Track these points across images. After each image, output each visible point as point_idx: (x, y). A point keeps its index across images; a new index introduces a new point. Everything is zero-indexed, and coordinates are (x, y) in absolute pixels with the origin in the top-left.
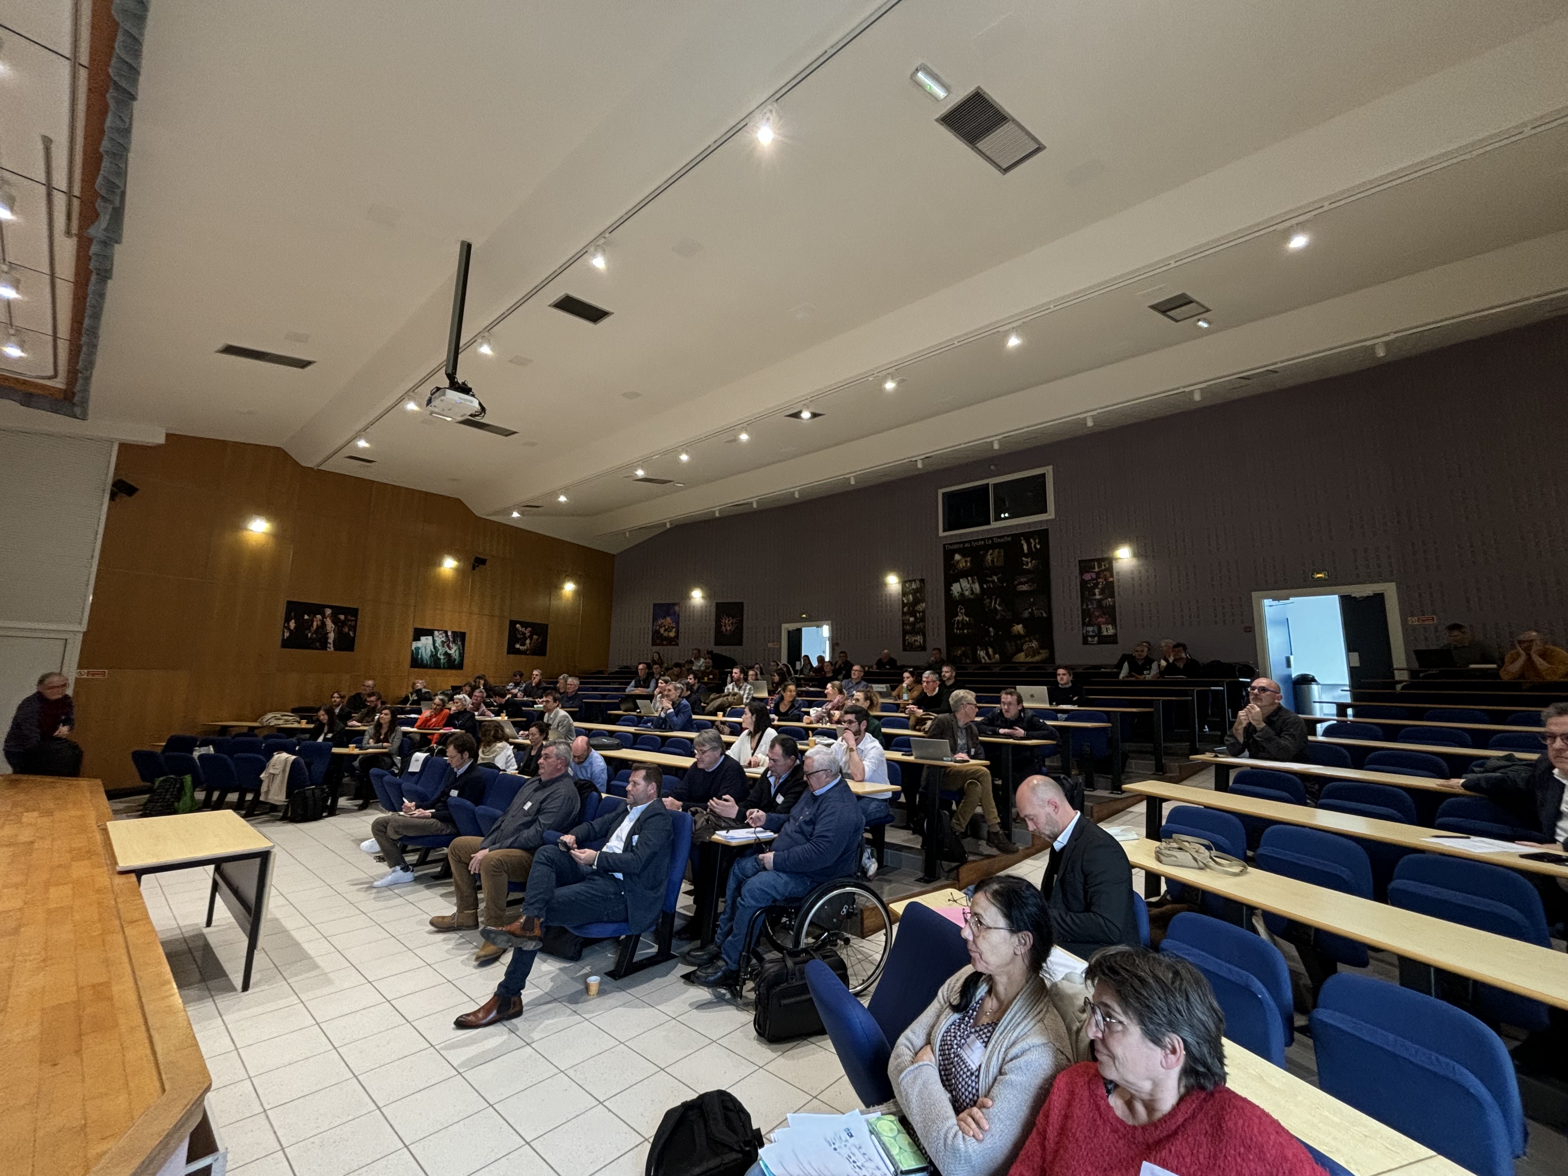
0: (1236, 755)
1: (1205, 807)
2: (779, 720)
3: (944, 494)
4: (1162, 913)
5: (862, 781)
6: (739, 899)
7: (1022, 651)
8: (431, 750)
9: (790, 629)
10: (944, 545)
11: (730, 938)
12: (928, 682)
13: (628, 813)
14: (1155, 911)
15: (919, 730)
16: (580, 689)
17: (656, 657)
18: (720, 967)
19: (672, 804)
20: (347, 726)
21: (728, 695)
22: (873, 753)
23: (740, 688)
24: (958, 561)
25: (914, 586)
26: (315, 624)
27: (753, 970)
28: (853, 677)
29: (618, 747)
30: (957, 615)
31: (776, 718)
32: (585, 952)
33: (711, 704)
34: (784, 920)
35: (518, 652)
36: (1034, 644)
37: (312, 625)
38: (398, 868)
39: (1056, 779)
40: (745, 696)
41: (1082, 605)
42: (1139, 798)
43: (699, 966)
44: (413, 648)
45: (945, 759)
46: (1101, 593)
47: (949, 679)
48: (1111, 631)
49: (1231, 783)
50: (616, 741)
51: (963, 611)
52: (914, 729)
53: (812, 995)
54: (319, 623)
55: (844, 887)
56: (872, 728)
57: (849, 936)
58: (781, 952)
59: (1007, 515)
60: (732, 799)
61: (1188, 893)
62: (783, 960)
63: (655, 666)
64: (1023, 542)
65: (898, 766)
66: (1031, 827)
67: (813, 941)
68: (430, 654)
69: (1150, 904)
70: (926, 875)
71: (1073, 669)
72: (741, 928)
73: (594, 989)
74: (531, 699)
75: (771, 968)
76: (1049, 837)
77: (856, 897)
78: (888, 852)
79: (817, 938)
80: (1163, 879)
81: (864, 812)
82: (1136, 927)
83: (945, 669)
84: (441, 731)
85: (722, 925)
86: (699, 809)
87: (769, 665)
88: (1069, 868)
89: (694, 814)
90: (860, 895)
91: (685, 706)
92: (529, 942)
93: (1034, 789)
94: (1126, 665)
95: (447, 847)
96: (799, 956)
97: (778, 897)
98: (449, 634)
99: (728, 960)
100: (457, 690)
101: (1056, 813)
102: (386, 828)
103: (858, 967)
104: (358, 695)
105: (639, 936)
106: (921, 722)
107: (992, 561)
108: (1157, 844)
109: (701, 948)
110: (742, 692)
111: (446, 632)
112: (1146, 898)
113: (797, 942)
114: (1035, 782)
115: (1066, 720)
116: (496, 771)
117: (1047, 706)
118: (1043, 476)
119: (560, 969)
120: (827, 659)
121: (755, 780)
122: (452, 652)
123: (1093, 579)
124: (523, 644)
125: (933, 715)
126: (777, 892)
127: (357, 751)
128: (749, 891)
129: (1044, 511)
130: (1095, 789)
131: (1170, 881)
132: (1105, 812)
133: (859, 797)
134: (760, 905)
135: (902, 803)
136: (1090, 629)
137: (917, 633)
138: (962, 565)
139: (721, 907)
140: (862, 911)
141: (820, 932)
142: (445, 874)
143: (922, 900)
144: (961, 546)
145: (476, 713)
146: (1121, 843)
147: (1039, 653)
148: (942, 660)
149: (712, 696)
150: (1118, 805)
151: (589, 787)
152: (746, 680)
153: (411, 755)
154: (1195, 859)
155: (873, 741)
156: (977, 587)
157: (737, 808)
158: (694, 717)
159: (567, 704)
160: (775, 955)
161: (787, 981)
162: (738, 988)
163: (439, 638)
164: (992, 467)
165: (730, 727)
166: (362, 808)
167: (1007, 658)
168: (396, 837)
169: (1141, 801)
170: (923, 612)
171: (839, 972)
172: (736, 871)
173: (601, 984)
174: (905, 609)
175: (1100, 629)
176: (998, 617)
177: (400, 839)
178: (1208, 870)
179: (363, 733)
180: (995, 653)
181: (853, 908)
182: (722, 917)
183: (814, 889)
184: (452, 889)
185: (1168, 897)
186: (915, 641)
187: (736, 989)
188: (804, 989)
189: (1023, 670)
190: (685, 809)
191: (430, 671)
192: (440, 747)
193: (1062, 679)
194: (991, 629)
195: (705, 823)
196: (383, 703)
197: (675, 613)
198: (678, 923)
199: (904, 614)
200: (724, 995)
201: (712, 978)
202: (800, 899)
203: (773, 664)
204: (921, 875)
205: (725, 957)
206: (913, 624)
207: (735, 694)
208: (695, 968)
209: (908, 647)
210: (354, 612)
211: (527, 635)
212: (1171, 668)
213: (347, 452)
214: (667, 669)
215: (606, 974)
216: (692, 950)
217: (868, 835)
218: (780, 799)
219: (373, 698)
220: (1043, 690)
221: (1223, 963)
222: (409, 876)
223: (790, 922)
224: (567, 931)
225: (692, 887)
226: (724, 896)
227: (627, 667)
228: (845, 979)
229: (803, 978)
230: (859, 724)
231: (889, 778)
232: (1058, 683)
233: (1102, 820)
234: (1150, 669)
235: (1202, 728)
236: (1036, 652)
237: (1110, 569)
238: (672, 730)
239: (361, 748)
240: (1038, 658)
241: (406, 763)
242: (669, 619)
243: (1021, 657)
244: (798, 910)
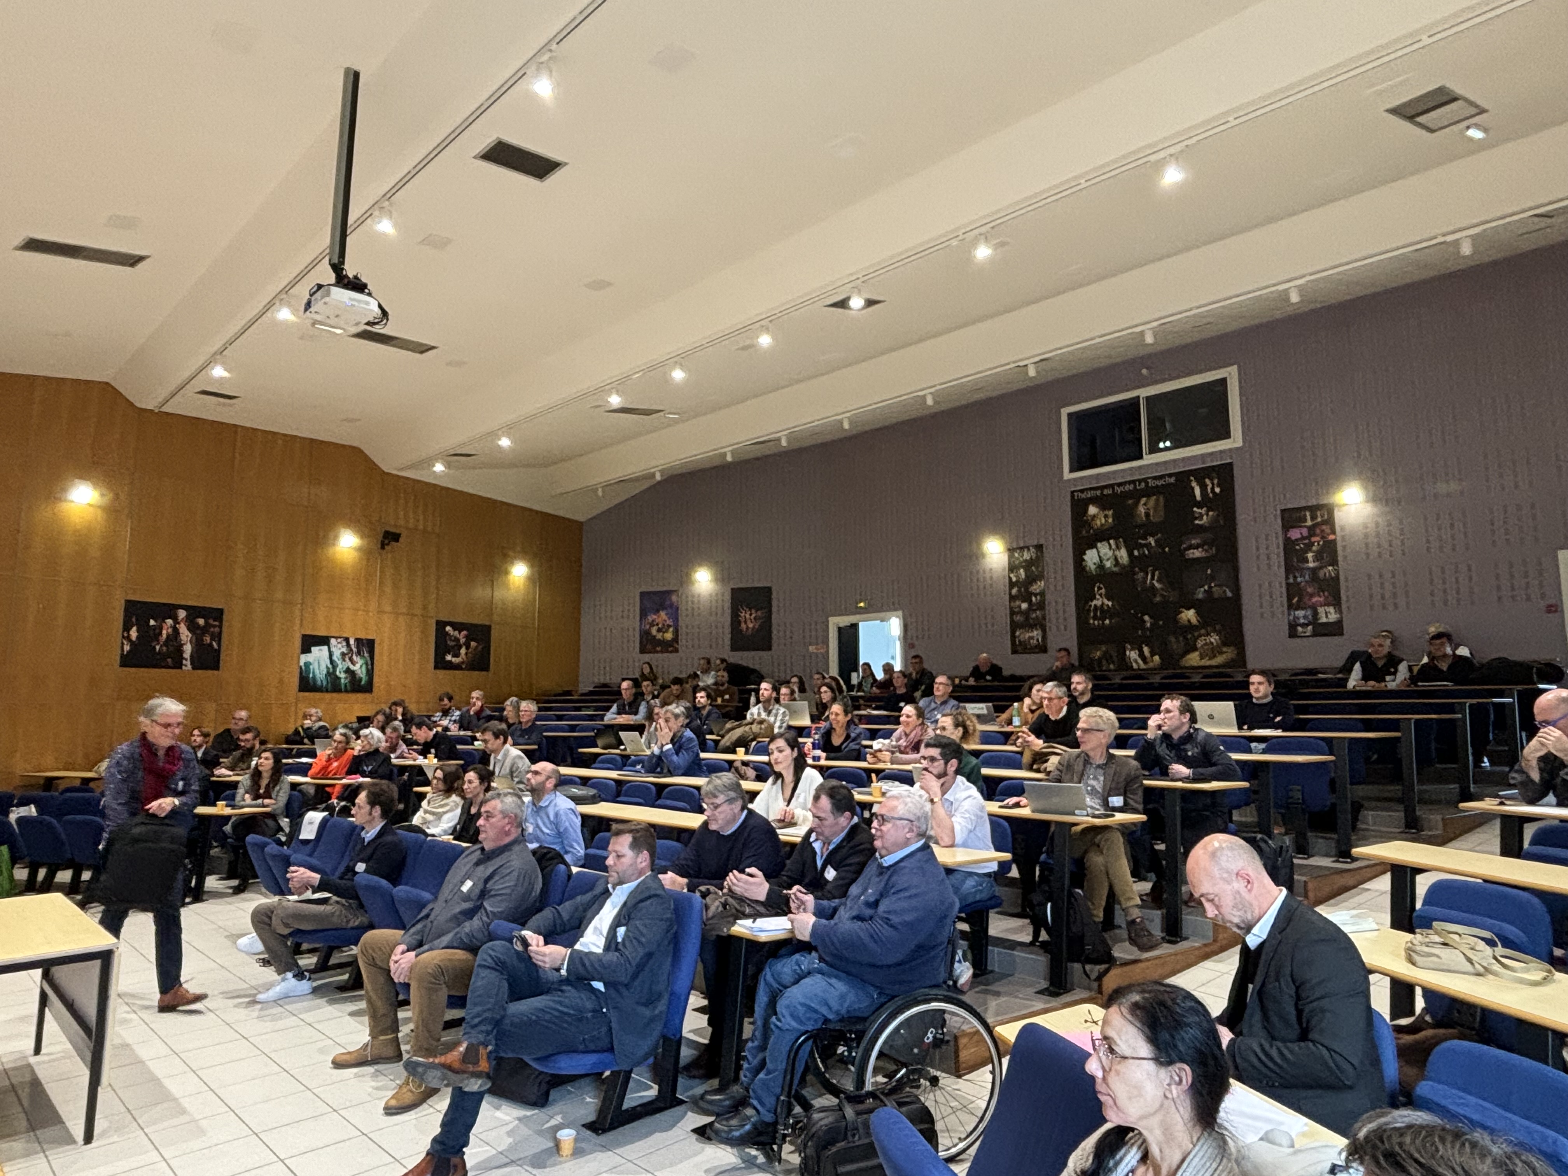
0: (1532, 802)
1: (1485, 881)
2: (827, 759)
3: (1070, 415)
4: (1417, 1043)
5: (952, 846)
6: (774, 1019)
7: (1195, 649)
8: (330, 809)
9: (841, 625)
10: (1072, 492)
11: (762, 1075)
12: (1050, 699)
13: (610, 894)
14: (1408, 1038)
15: (1038, 771)
16: (538, 718)
17: (647, 670)
18: (749, 1118)
19: (674, 882)
20: (213, 776)
21: (752, 723)
22: (966, 804)
23: (769, 713)
24: (1094, 517)
25: (1027, 556)
26: (164, 632)
27: (798, 1122)
28: (936, 693)
29: (593, 800)
30: (1095, 598)
31: (823, 755)
32: (553, 1094)
33: (727, 738)
34: (841, 1049)
35: (450, 666)
36: (1214, 639)
37: (161, 634)
38: (289, 975)
39: (1251, 841)
40: (777, 724)
41: (1287, 578)
42: (1379, 868)
43: (718, 1115)
44: (302, 664)
45: (1077, 812)
46: (1316, 558)
47: (1082, 693)
48: (1333, 617)
49: (1526, 845)
50: (592, 792)
51: (1103, 591)
52: (1030, 768)
53: (881, 1160)
54: (170, 630)
55: (927, 1001)
56: (967, 770)
57: (938, 1073)
58: (837, 1096)
59: (1168, 444)
60: (760, 873)
61: (1459, 1012)
62: (840, 1108)
63: (645, 683)
64: (1194, 484)
65: (1006, 824)
66: (1211, 911)
67: (885, 1080)
68: (325, 672)
69: (1399, 1029)
70: (1051, 984)
71: (1274, 675)
72: (777, 1060)
73: (567, 1147)
74: (469, 733)
75: (822, 1120)
76: (1239, 927)
77: (947, 1016)
78: (994, 951)
79: (890, 1076)
80: (1418, 991)
81: (956, 890)
82: (1376, 1062)
83: (1076, 678)
84: (344, 781)
85: (749, 1057)
86: (712, 888)
87: (811, 677)
88: (1272, 974)
89: (704, 895)
90: (953, 1014)
91: (690, 740)
92: (473, 1080)
93: (1214, 855)
94: (1357, 666)
95: (356, 944)
96: (862, 1102)
97: (831, 1016)
98: (352, 642)
99: (759, 1107)
100: (364, 721)
101: (1250, 891)
102: (270, 918)
103: (952, 1120)
104: (228, 731)
105: (630, 1072)
106: (1040, 758)
107: (1147, 515)
108: (1408, 936)
109: (720, 1090)
110: (771, 719)
111: (347, 640)
112: (1392, 1019)
113: (860, 1082)
114: (1216, 844)
115: (1264, 752)
116: (423, 837)
117: (1234, 731)
118: (1223, 381)
119: (520, 1119)
120: (898, 667)
121: (793, 845)
122: (356, 668)
123: (1303, 538)
124: (456, 655)
125: (1060, 748)
126: (830, 1008)
127: (228, 811)
128: (788, 1007)
129: (1227, 435)
130: (1310, 856)
131: (1430, 994)
132: (1327, 890)
133: (949, 871)
134: (803, 1028)
135: (1013, 879)
136: (1300, 613)
137: (1032, 627)
138: (1100, 522)
139: (748, 1030)
140: (956, 1038)
141: (894, 1067)
142: (356, 983)
143: (1044, 1021)
144: (1098, 493)
145: (392, 756)
146: (1351, 936)
147: (1221, 653)
148: (1073, 665)
149: (728, 725)
150: (1348, 880)
151: (552, 859)
152: (777, 700)
153: (302, 816)
154: (1470, 961)
155: (967, 789)
156: (1123, 555)
157: (767, 886)
158: (703, 755)
159: (521, 740)
160: (829, 1100)
161: (845, 1138)
162: (775, 1147)
163: (339, 649)
164: (1144, 371)
165: (756, 769)
166: (238, 890)
167: (1171, 660)
168: (286, 931)
169: (1384, 872)
170: (1042, 594)
171: (922, 1127)
172: (769, 977)
173: (576, 1140)
174: (1014, 591)
175: (1315, 614)
176: (1158, 599)
177: (291, 934)
178: (1490, 977)
179: (234, 785)
180: (1153, 654)
181: (943, 1033)
182: (750, 1044)
183: (882, 1005)
184: (363, 1005)
185: (1428, 1018)
186: (1032, 638)
187: (773, 1150)
188: (870, 1151)
189: (1197, 679)
190: (692, 888)
191: (328, 696)
192: (343, 803)
193: (1257, 690)
194: (1146, 618)
195: (721, 909)
196: (262, 743)
197: (671, 605)
198: (686, 1053)
199: (1012, 598)
200: (756, 1157)
201: (736, 1134)
202: (864, 1019)
203: (816, 676)
204: (1044, 984)
205: (755, 1103)
206: (1026, 613)
207: (762, 722)
208: (711, 1119)
209: (1018, 648)
210: (217, 614)
211: (462, 641)
212: (1428, 672)
213: (199, 384)
214: (664, 687)
215: (584, 1126)
216: (706, 1092)
217: (964, 927)
218: (830, 874)
219: (249, 736)
220: (1229, 707)
221: (1515, 1118)
222: (305, 986)
223: (850, 1053)
224: (527, 1065)
225: (705, 1002)
226: (751, 1013)
227: (605, 685)
228: (931, 1136)
229: (868, 1134)
230: (946, 764)
231: (993, 843)
232: (1250, 696)
233: (1320, 902)
234: (1395, 673)
235: (1478, 761)
236: (1214, 652)
237: (1330, 521)
238: (671, 774)
239: (233, 807)
240: (1219, 660)
241: (296, 826)
242: (663, 614)
243: (1193, 659)
244: (860, 1035)
